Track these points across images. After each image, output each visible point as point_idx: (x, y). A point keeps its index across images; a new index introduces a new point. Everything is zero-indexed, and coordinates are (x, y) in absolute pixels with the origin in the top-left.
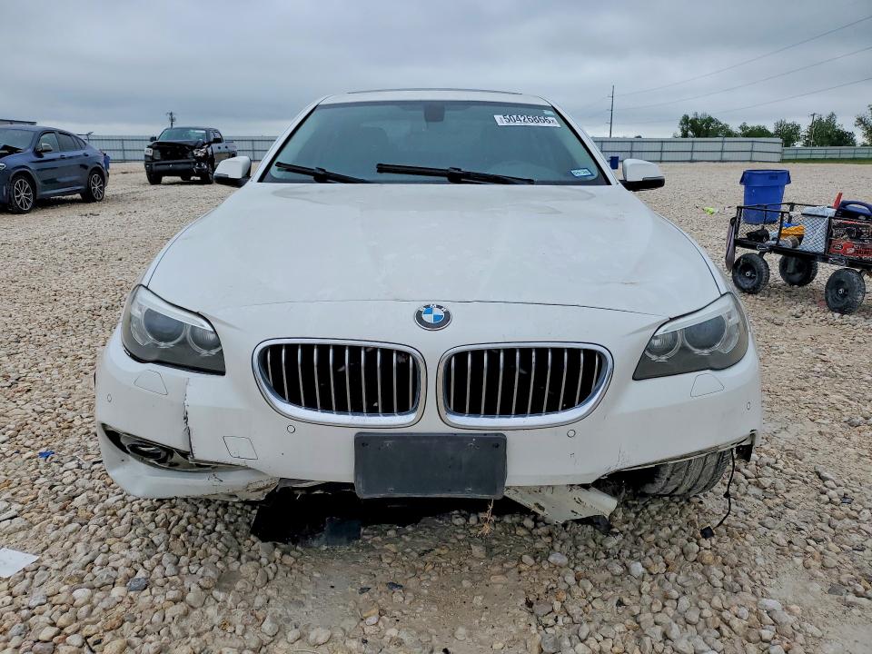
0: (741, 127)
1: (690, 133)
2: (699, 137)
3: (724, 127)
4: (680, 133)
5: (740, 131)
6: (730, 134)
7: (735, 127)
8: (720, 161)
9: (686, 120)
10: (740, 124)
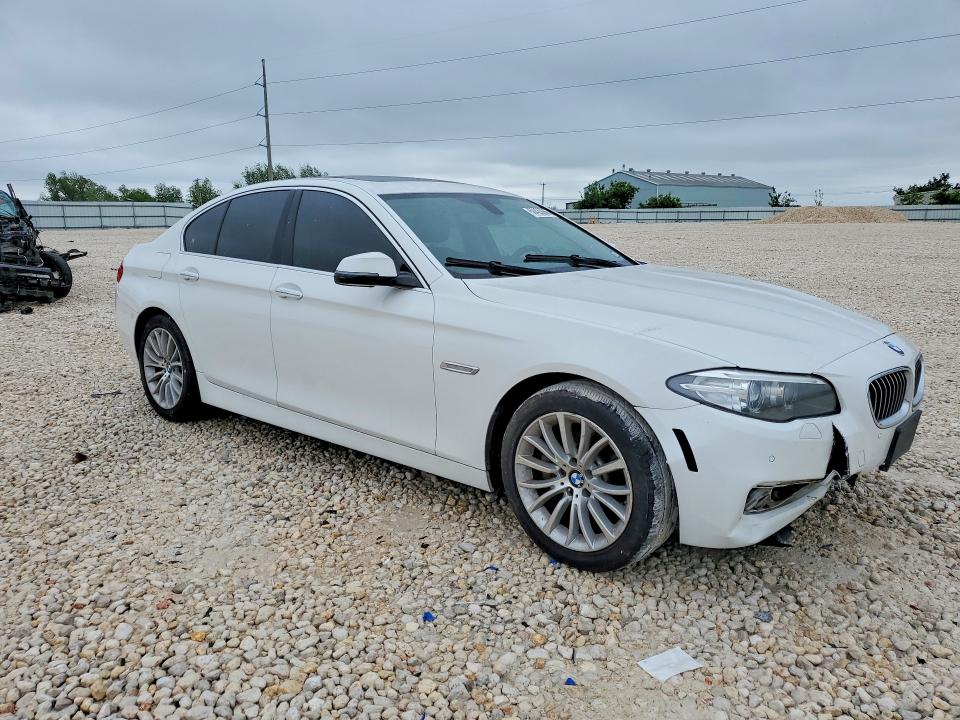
0: (120, 190)
1: (61, 194)
2: (72, 200)
3: (101, 189)
4: (48, 195)
5: (119, 194)
6: (110, 197)
7: (113, 188)
8: (134, 227)
9: (51, 180)
10: (119, 186)
